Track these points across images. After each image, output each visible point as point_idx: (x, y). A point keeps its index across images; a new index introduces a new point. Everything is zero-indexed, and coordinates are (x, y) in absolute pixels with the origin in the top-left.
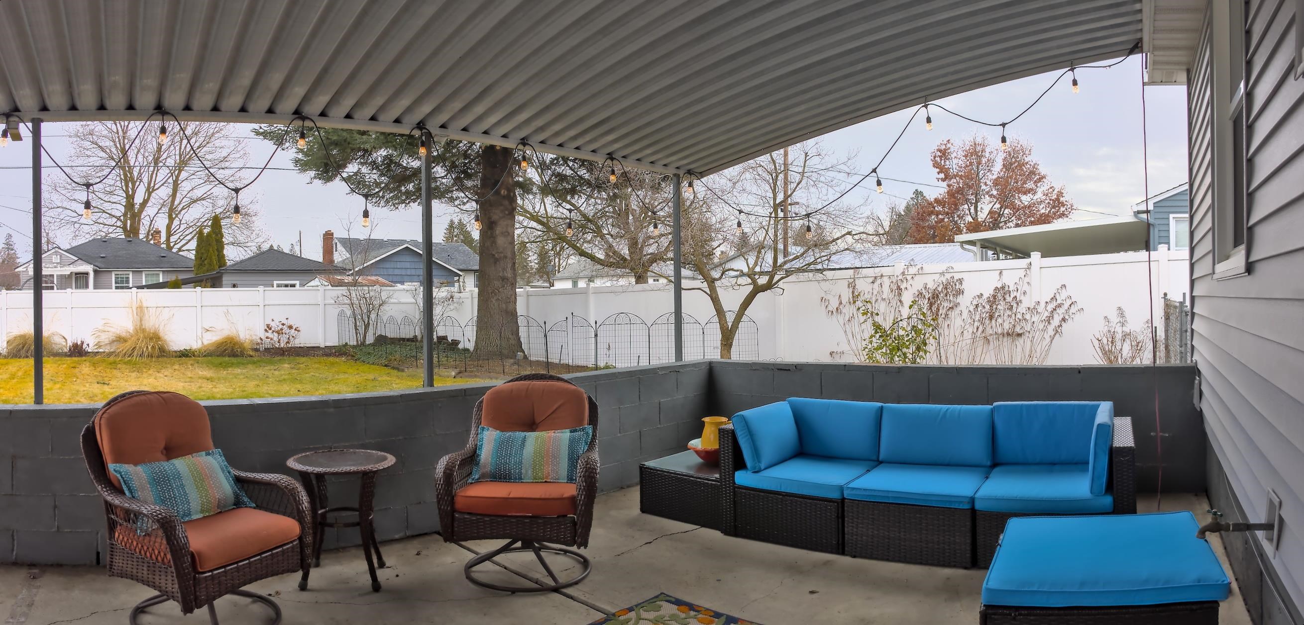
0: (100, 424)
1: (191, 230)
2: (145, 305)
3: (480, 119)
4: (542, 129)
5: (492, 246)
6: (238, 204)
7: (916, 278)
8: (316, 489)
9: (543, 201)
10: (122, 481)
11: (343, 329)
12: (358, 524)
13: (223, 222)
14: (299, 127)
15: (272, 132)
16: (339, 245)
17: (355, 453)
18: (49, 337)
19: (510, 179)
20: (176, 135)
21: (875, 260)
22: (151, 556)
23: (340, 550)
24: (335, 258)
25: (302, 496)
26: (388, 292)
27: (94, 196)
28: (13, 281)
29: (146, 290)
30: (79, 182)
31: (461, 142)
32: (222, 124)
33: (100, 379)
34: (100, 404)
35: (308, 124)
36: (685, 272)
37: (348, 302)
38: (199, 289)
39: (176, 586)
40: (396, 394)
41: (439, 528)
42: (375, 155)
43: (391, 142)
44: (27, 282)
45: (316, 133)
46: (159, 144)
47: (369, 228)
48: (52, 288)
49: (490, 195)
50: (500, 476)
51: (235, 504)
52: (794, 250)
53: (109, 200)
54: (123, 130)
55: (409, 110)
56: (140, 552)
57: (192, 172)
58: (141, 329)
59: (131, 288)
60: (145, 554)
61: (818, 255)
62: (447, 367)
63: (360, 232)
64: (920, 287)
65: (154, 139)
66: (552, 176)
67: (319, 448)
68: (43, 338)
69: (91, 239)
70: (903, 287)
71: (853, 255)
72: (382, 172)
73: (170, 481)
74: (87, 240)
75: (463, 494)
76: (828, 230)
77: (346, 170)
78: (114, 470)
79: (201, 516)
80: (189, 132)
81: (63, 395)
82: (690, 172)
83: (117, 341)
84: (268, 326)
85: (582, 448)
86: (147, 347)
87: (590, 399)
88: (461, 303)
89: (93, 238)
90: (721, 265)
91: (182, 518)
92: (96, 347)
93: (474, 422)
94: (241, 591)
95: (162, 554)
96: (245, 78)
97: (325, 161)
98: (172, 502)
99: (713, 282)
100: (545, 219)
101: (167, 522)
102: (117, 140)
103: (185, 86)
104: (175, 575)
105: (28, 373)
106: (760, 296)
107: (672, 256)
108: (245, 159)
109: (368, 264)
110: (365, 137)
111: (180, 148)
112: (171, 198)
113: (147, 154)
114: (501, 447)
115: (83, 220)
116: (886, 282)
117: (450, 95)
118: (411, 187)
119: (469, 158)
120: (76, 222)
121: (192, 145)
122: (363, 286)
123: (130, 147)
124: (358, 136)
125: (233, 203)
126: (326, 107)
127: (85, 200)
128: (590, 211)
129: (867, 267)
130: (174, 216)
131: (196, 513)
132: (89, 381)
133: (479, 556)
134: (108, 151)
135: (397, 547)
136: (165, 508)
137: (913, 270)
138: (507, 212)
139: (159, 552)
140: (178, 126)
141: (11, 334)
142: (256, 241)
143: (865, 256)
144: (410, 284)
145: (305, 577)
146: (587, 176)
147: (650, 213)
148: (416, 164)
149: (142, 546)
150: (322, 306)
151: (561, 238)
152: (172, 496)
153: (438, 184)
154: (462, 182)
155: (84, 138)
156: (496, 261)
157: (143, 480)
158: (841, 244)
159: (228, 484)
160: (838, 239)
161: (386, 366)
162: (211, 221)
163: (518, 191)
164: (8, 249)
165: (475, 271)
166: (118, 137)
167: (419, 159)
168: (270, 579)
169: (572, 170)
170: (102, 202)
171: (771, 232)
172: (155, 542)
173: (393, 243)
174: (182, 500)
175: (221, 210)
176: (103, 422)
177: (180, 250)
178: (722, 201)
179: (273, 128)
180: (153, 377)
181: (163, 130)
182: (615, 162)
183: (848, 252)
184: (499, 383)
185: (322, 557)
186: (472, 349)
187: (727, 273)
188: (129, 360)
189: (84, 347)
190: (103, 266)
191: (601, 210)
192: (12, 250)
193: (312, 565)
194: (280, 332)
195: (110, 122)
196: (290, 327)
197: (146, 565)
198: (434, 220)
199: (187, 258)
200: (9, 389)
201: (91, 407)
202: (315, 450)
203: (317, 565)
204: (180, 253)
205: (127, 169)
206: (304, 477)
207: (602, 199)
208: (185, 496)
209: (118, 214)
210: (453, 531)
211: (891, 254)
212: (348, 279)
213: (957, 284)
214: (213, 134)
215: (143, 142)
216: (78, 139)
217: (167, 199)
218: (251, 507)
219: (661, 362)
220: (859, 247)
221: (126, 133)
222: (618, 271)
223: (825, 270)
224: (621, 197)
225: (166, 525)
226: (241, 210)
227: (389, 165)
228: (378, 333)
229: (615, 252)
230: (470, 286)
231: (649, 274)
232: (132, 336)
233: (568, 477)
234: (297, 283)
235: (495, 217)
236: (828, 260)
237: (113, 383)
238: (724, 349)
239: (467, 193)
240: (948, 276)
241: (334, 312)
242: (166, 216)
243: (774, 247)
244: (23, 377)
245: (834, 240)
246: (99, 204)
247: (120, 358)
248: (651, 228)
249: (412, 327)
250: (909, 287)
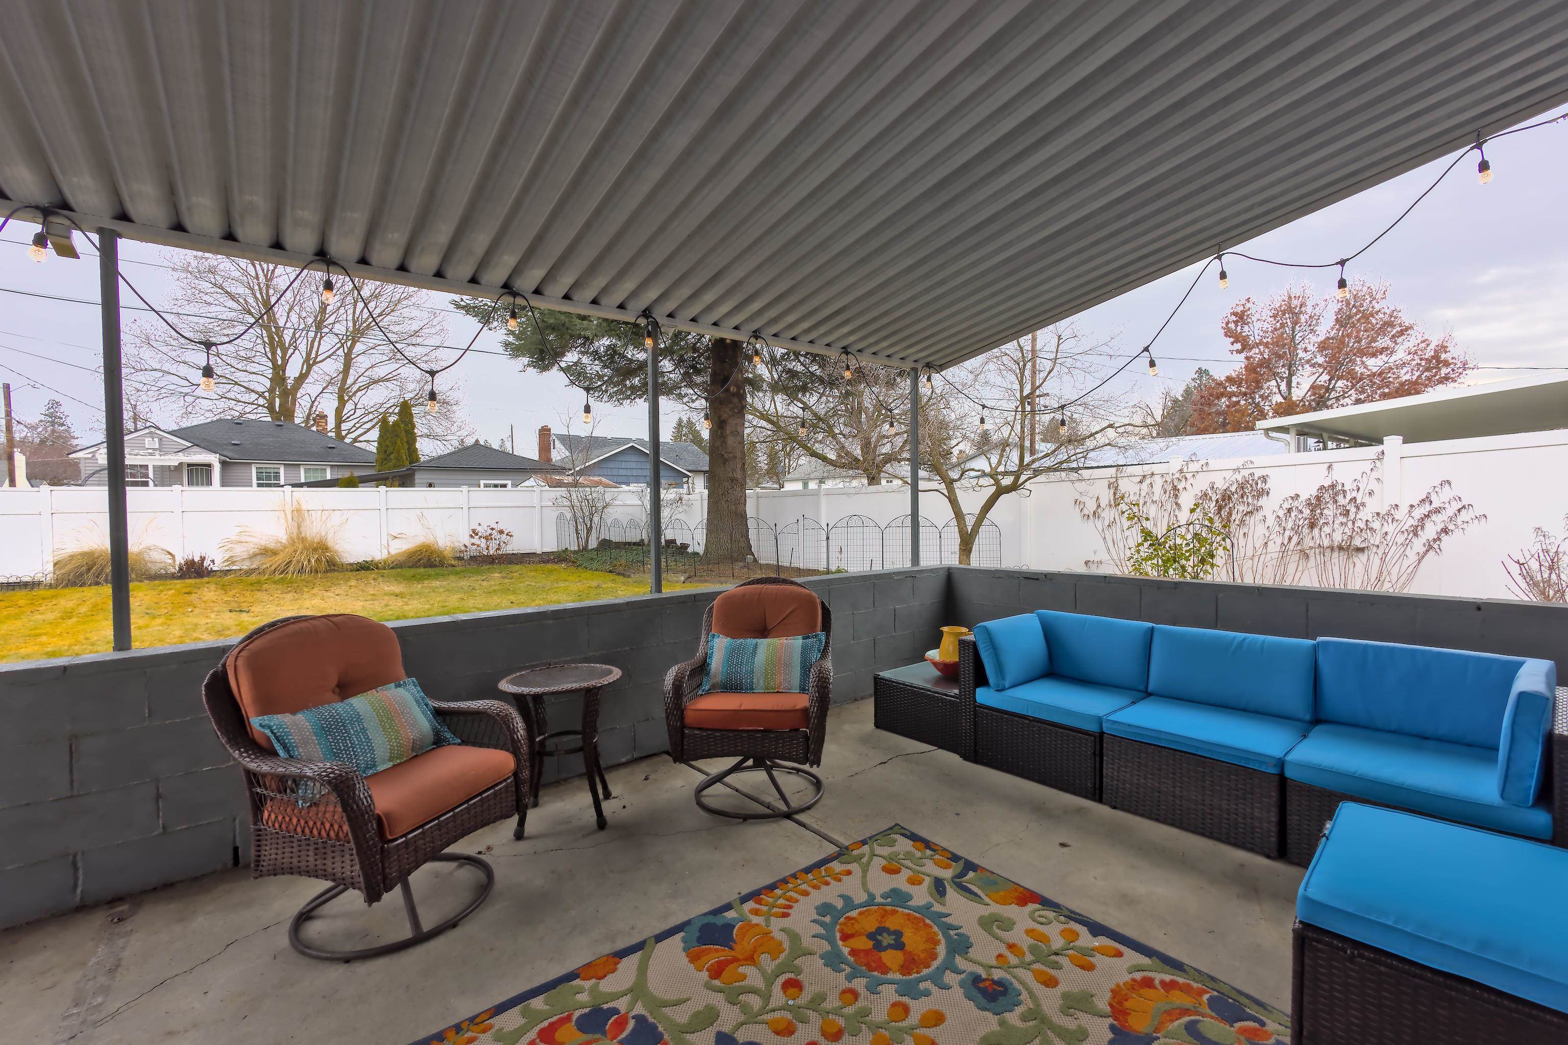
0: (235, 666)
1: (371, 416)
2: (304, 507)
3: (709, 308)
4: (774, 321)
5: (722, 446)
6: (434, 389)
7: (1198, 476)
8: (533, 713)
9: (773, 399)
10: (272, 738)
11: (563, 533)
12: (581, 749)
13: (415, 410)
14: (509, 304)
15: (476, 307)
16: (557, 442)
17: (577, 668)
18: (140, 553)
19: (740, 375)
20: (346, 294)
21: (1144, 456)
22: (319, 834)
23: (560, 782)
24: (552, 456)
25: (517, 723)
26: (612, 493)
27: (219, 360)
28: (65, 472)
29: (305, 489)
30: (192, 337)
31: (689, 333)
32: (412, 289)
33: (234, 605)
34: (235, 638)
35: (520, 301)
36: (922, 473)
37: (568, 503)
38: (383, 488)
39: (357, 867)
40: (622, 601)
41: (667, 747)
42: (597, 344)
43: (614, 330)
44: (94, 474)
45: (530, 313)
46: (323, 303)
47: (591, 424)
48: (146, 484)
49: (720, 393)
50: (731, 686)
51: (434, 743)
52: (1043, 447)
53: (244, 368)
54: (266, 276)
55: (634, 294)
56: (303, 831)
57: (371, 345)
58: (298, 539)
59: (282, 486)
60: (311, 832)
61: (1072, 452)
62: (676, 572)
63: (581, 428)
64: (1205, 486)
65: (315, 295)
66: (783, 372)
67: (536, 666)
68: (129, 555)
69: (215, 419)
70: (1180, 487)
71: (1115, 451)
72: (605, 363)
73: (345, 726)
74: (209, 420)
75: (693, 707)
76: (1084, 423)
77: (565, 359)
78: (261, 725)
79: (390, 764)
80: (366, 292)
81: (169, 634)
82: (929, 366)
83: (261, 554)
84: (474, 531)
85: (815, 656)
86: (309, 560)
87: (823, 604)
88: (690, 506)
89: (217, 417)
90: (959, 464)
91: (364, 772)
92: (226, 564)
93: (704, 629)
94: (444, 854)
95: (336, 827)
96: (442, 234)
97: (540, 347)
98: (349, 754)
99: (952, 483)
100: (775, 418)
101: (342, 782)
102: (256, 287)
103: (360, 231)
104: (354, 851)
105: (99, 607)
106: (1004, 497)
107: (908, 456)
108: (443, 336)
109: (590, 463)
110: (585, 322)
111: (354, 312)
112: (341, 376)
113: (304, 314)
114: (732, 653)
115: (199, 392)
116: (1158, 482)
117: (678, 279)
118: (636, 381)
119: (698, 352)
120: (187, 394)
121: (371, 310)
122: (584, 487)
123: (277, 302)
124: (578, 321)
125: (428, 388)
126: (540, 283)
127: (204, 364)
128: (821, 409)
129: (1132, 465)
130: (346, 398)
131: (384, 762)
132: (216, 609)
133: (710, 777)
134: (241, 300)
135: (623, 772)
136: (340, 763)
137: (1194, 467)
138: (736, 411)
139: (332, 825)
140: (350, 283)
141: (63, 552)
142: (458, 434)
143: (1130, 451)
144: (636, 485)
145: (521, 823)
146: (818, 373)
147: (884, 410)
148: (642, 356)
149: (306, 822)
150: (538, 509)
151: (792, 438)
152: (350, 745)
153: (666, 379)
154: (690, 378)
155: (199, 275)
156: (725, 461)
157: (306, 732)
158: (1101, 439)
159: (425, 719)
160: (1097, 433)
161: (611, 572)
162: (398, 408)
163: (748, 388)
164: (53, 423)
165: (705, 472)
166: (259, 284)
167: (646, 350)
168: (480, 831)
169: (804, 366)
170: (233, 370)
171: (1018, 427)
172: (325, 812)
173: (618, 442)
174: (364, 748)
175: (411, 395)
176: (240, 662)
177: (355, 440)
178: (963, 396)
179: (477, 302)
180: (319, 598)
181: (329, 286)
182: (850, 356)
183: (1108, 447)
184: (729, 587)
185: (540, 793)
186: (701, 553)
187: (967, 473)
188: (282, 578)
189: (205, 564)
190: (236, 456)
191: (833, 408)
192: (62, 425)
193: (529, 806)
194: (488, 538)
195: (245, 260)
196: (501, 532)
197: (312, 848)
198: (662, 418)
199: (365, 450)
200: (60, 635)
201: (220, 645)
202: (532, 668)
203: (536, 805)
204: (356, 444)
205: (274, 330)
206: (519, 701)
207: (834, 397)
208: (367, 743)
209: (261, 389)
210: (682, 749)
211: (1165, 448)
212: (568, 479)
213: (1259, 482)
214: (399, 301)
215: (298, 297)
216: (189, 276)
217: (335, 375)
218: (454, 744)
219: (895, 567)
220: (1123, 441)
221: (271, 279)
222: (851, 472)
223: (1079, 468)
224: (854, 394)
225: (341, 785)
226: (438, 397)
227: (612, 356)
228: (602, 537)
229: (847, 453)
230: (699, 488)
231: (882, 475)
232: (285, 548)
233: (800, 687)
234: (509, 483)
235: (725, 416)
236: (1085, 457)
237: (256, 609)
238: (963, 555)
239: (696, 390)
240: (1245, 473)
241: (552, 515)
242: (334, 398)
243: (1021, 445)
244: (90, 613)
245: (1092, 435)
246: (226, 372)
247: (266, 577)
248: (886, 426)
249: (638, 531)
250: (1188, 486)
